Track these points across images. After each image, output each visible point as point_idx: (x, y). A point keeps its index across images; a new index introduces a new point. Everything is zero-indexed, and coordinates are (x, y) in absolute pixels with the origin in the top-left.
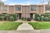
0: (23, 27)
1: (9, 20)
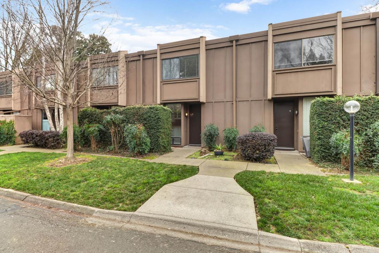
0: (179, 199)
1: (123, 147)
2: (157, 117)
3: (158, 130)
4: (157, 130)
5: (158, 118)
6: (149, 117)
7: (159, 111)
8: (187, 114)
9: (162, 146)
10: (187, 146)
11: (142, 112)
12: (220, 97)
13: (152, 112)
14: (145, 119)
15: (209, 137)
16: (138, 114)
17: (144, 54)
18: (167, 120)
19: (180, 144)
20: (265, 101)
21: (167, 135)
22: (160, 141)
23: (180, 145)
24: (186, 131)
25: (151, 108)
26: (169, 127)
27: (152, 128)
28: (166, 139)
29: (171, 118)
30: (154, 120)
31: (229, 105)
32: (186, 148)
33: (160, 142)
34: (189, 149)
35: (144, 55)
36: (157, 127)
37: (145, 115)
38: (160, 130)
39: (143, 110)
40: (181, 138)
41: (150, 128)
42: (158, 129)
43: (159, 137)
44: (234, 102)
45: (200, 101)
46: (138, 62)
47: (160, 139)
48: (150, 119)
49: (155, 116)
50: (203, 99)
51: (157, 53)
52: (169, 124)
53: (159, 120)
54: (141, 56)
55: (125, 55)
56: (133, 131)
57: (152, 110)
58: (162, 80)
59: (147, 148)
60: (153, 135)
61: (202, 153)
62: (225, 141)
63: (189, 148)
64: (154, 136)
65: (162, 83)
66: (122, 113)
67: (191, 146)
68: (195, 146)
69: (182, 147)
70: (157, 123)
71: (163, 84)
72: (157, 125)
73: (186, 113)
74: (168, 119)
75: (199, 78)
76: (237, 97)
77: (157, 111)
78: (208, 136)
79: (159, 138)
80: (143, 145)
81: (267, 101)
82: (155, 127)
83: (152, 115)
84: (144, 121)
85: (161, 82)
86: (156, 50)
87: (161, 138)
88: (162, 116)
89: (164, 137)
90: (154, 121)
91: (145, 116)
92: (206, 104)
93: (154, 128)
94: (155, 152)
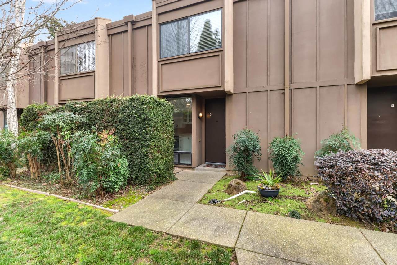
2: (142, 117)
3: (145, 142)
4: (143, 143)
5: (145, 119)
6: (129, 116)
7: (146, 104)
8: (201, 115)
9: (153, 173)
10: (201, 167)
11: (116, 107)
12: (259, 82)
13: (134, 107)
14: (121, 122)
15: (242, 155)
16: (109, 111)
17: (134, 19)
18: (164, 122)
19: (190, 163)
20: (349, 86)
21: (164, 150)
22: (150, 162)
23: (190, 165)
24: (200, 142)
25: (132, 100)
26: (168, 137)
27: (135, 139)
28: (162, 158)
29: (173, 120)
30: (138, 123)
31: (275, 96)
32: (201, 170)
33: (148, 165)
34: (205, 172)
35: (133, 23)
36: (143, 137)
37: (121, 113)
38: (148, 143)
39: (119, 105)
40: (191, 153)
41: (129, 138)
42: (146, 140)
43: (147, 156)
44: (287, 91)
45: (224, 90)
46: (125, 34)
47: (149, 160)
48: (129, 120)
49: (140, 116)
50: (229, 87)
51: (152, 18)
52: (169, 130)
53: (147, 122)
54: (130, 24)
55: (106, 24)
56: (83, 145)
57: (134, 104)
58: (160, 58)
59: (119, 179)
60: (136, 151)
61: (231, 188)
62: (274, 163)
63: (205, 170)
64: (137, 153)
65: (161, 63)
66: (85, 111)
67: (208, 166)
68: (216, 166)
69: (193, 168)
70: (142, 128)
71: (162, 65)
72: (144, 132)
73: (200, 113)
74: (167, 122)
75: (223, 50)
76: (292, 82)
77: (142, 104)
78: (240, 153)
79: (147, 158)
80: (111, 173)
81: (354, 86)
82: (140, 137)
83: (134, 113)
84: (119, 124)
85: (159, 61)
86: (151, 13)
87: (151, 157)
88: (152, 115)
89: (158, 154)
90: (137, 125)
91: (121, 116)
92: (234, 96)
93: (138, 137)
94: (141, 184)
